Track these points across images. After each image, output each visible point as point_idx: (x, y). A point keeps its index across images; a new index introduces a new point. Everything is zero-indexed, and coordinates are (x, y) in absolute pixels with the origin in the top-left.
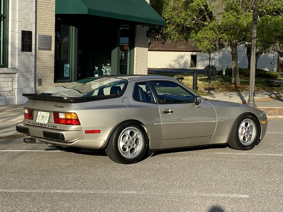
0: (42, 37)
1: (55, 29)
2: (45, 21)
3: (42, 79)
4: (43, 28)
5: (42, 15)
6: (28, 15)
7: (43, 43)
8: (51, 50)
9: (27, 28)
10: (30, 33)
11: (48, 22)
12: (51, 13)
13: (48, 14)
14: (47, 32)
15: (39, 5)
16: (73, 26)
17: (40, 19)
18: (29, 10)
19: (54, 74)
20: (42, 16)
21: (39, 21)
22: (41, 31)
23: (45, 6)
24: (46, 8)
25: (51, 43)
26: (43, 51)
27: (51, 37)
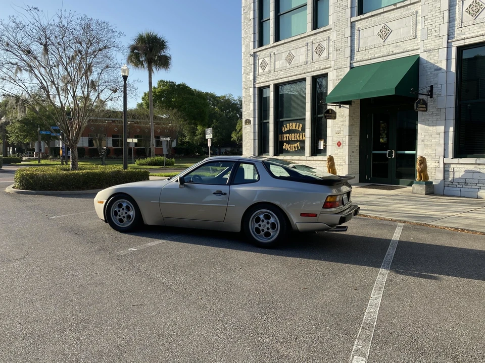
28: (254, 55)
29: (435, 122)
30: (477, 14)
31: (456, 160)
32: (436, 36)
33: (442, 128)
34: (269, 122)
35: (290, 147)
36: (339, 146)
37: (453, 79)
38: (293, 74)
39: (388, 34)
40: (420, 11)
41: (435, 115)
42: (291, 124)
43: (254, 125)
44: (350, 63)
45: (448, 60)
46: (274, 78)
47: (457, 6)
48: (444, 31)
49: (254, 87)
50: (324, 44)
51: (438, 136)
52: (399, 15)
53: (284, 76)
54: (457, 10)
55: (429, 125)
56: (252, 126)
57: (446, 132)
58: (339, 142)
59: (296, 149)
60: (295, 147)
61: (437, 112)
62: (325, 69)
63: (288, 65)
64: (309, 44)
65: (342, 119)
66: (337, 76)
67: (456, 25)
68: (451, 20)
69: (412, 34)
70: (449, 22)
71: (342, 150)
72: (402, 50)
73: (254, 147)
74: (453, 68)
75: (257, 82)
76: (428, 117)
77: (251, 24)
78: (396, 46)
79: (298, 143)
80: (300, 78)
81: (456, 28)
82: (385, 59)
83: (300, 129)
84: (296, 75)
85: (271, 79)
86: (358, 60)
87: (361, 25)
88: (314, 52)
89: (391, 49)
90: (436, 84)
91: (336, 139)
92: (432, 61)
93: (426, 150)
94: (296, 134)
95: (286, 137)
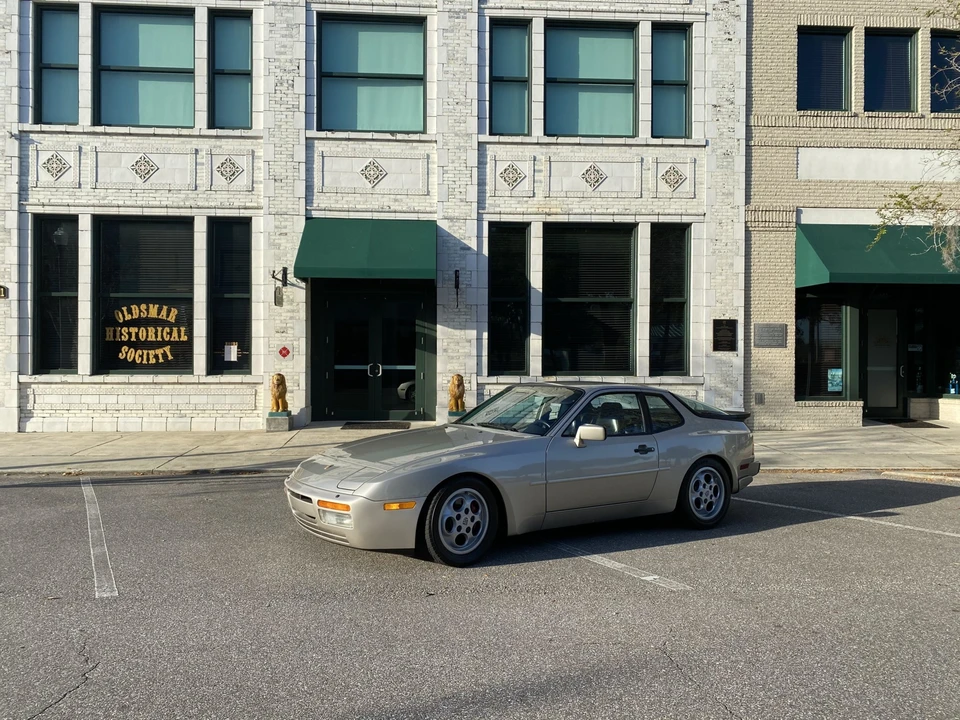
0: (763, 328)
1: (794, 313)
2: (771, 302)
3: (765, 393)
4: (766, 313)
5: (763, 293)
6: (727, 295)
7: (764, 336)
8: (786, 347)
9: (727, 315)
10: (732, 324)
11: (778, 303)
12: (784, 288)
13: (777, 290)
14: (775, 318)
15: (756, 278)
16: (847, 305)
17: (760, 300)
18: (730, 288)
19: (793, 386)
20: (762, 295)
21: (756, 302)
22: (761, 318)
23: (771, 278)
24: (772, 282)
25: (786, 336)
26: (768, 350)
27: (786, 325)
28: (22, 137)
29: (463, 323)
30: (515, 184)
31: (493, 379)
32: (462, 201)
33: (473, 333)
34: (77, 297)
35: (141, 356)
36: (284, 356)
37: (485, 266)
38: (157, 203)
39: (380, 177)
40: (436, 156)
41: (463, 313)
42: (143, 307)
43: (21, 301)
44: (306, 209)
45: (479, 237)
46: (96, 202)
47: (488, 166)
48: (473, 194)
49: (21, 212)
50: (243, 162)
51: (468, 344)
52: (400, 151)
53: (128, 203)
54: (488, 170)
55: (454, 328)
56: (15, 305)
57: (479, 339)
58: (284, 349)
59: (161, 360)
60: (156, 357)
62: (245, 208)
63: (139, 181)
64: (202, 153)
65: (289, 307)
66: (276, 227)
67: (488, 191)
68: (482, 183)
69: (421, 187)
70: (479, 185)
71: (290, 364)
72: (404, 209)
73: (21, 355)
74: (485, 251)
75: (31, 201)
76: (453, 316)
77: (10, 63)
78: (396, 200)
79: (167, 349)
80: (178, 214)
81: (488, 195)
82: (377, 216)
83: (172, 318)
84: (167, 207)
85: (84, 202)
86: (323, 206)
87: (328, 149)
88: (215, 172)
89: (386, 202)
90: (464, 269)
91: (279, 343)
92: (456, 235)
93: (449, 365)
94: (160, 329)
95: (130, 334)
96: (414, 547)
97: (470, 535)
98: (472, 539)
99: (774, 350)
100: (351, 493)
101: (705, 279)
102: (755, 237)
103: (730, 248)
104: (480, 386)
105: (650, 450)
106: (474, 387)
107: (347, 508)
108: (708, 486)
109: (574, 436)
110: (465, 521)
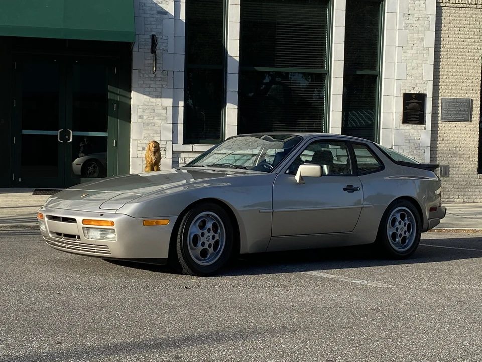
0: (450, 102)
1: (480, 88)
2: (458, 77)
3: (450, 166)
4: (453, 88)
5: (451, 68)
6: (417, 69)
7: (451, 111)
8: (471, 121)
9: (417, 89)
10: (421, 97)
11: (466, 78)
12: (471, 64)
13: (465, 65)
14: (462, 93)
15: (445, 53)
17: (448, 75)
18: (421, 62)
19: (477, 160)
20: (451, 70)
21: (445, 77)
22: (448, 92)
23: (460, 54)
24: (460, 57)
25: (472, 111)
26: (454, 124)
27: (472, 100)
29: (159, 90)
31: (189, 147)
33: (169, 102)
37: (182, 32)
41: (159, 79)
45: (176, 1)
51: (164, 111)
55: (150, 95)
57: (175, 107)
61: (161, 76)
74: (182, 16)
76: (148, 82)
90: (161, 33)
93: (145, 131)
96: (167, 257)
97: (211, 250)
98: (213, 254)
99: (459, 124)
100: (114, 212)
101: (397, 51)
102: (445, 12)
103: (422, 22)
104: (175, 154)
105: (356, 189)
106: (170, 155)
107: (113, 224)
108: (403, 223)
109: (295, 175)
110: (208, 238)
